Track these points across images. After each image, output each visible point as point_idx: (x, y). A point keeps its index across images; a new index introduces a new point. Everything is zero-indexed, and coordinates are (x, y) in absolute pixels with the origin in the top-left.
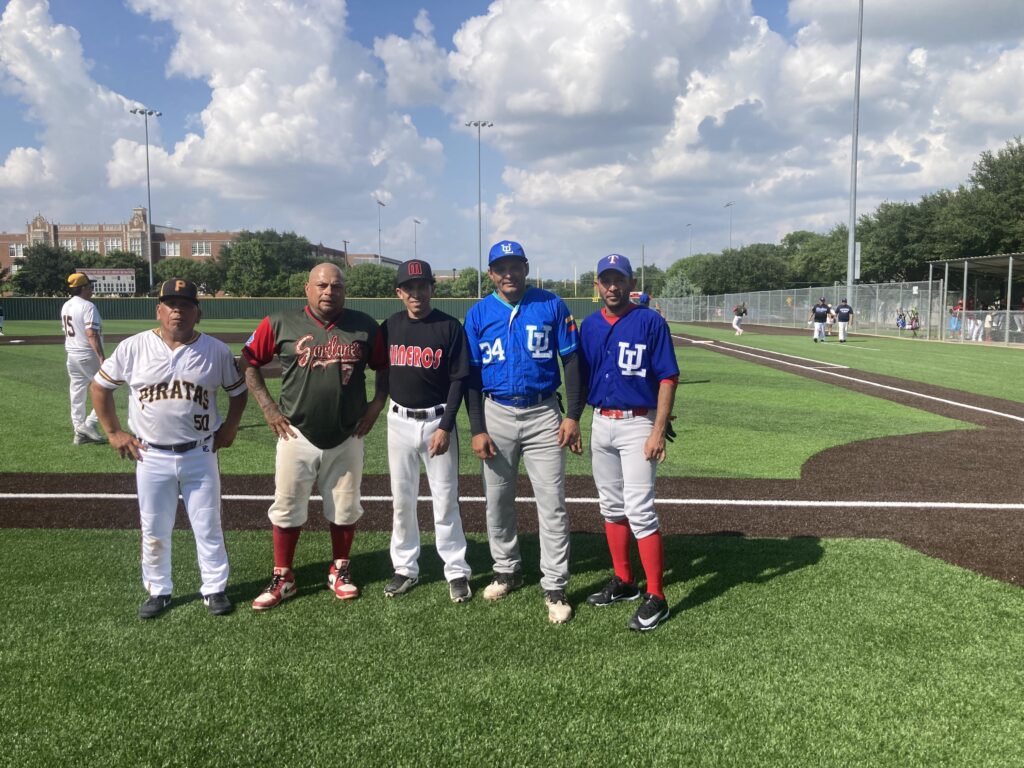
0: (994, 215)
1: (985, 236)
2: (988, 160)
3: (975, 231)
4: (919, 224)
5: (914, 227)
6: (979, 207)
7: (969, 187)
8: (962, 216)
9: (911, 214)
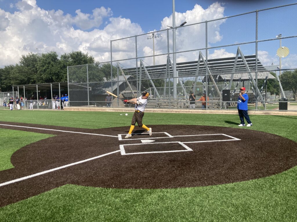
0: (28, 73)
2: (24, 57)
3: (23, 78)
4: (5, 74)
7: (19, 64)
9: (2, 71)
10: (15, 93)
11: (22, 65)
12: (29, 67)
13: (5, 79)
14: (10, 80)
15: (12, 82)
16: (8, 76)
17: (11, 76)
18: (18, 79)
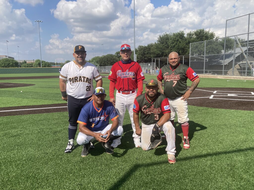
0: (162, 49)
1: (161, 53)
2: (160, 37)
3: (159, 52)
4: (147, 50)
5: (146, 51)
6: (159, 47)
7: (157, 42)
8: (156, 49)
9: (146, 48)
10: (153, 64)
11: (159, 43)
12: (163, 44)
13: (147, 54)
14: (150, 54)
15: (152, 56)
16: (149, 52)
17: (151, 51)
18: (155, 54)
